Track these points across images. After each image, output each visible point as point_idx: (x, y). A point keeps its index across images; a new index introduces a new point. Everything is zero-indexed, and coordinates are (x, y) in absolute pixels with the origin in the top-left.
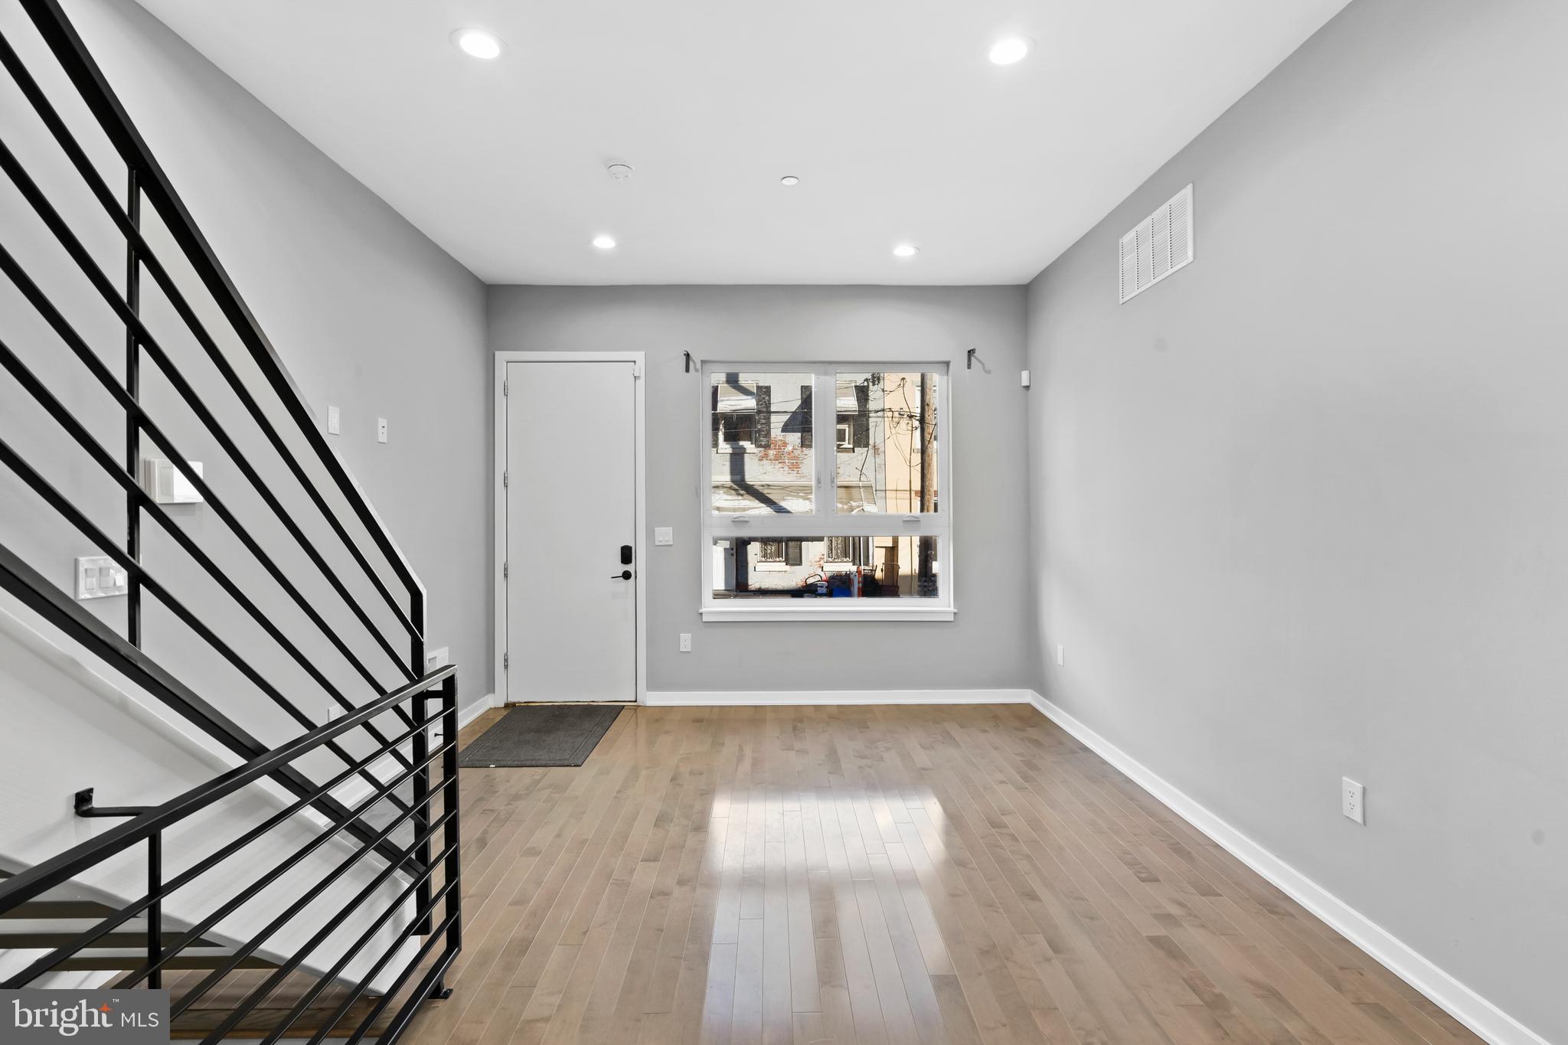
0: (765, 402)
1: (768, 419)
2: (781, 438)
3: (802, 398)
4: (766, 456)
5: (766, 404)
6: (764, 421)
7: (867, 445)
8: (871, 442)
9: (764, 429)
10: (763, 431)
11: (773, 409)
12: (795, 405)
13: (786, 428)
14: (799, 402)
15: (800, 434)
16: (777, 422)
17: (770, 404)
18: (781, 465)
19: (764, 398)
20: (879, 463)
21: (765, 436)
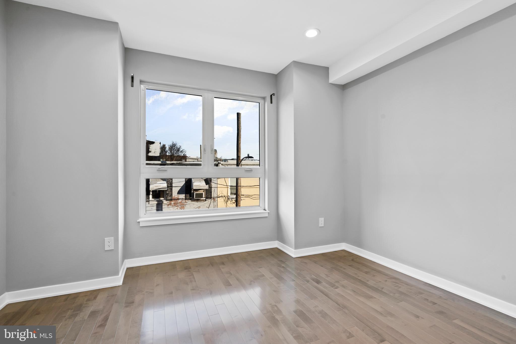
0: (170, 182)
1: (172, 189)
2: (177, 197)
3: (185, 181)
4: (170, 204)
5: (170, 183)
6: (169, 190)
7: (211, 198)
8: (213, 196)
9: (170, 193)
10: (169, 194)
11: (173, 185)
12: (182, 183)
13: (179, 193)
14: (184, 182)
15: (184, 195)
16: (175, 191)
17: (172, 183)
18: (177, 207)
19: (170, 181)
20: (215, 204)
21: (170, 196)
